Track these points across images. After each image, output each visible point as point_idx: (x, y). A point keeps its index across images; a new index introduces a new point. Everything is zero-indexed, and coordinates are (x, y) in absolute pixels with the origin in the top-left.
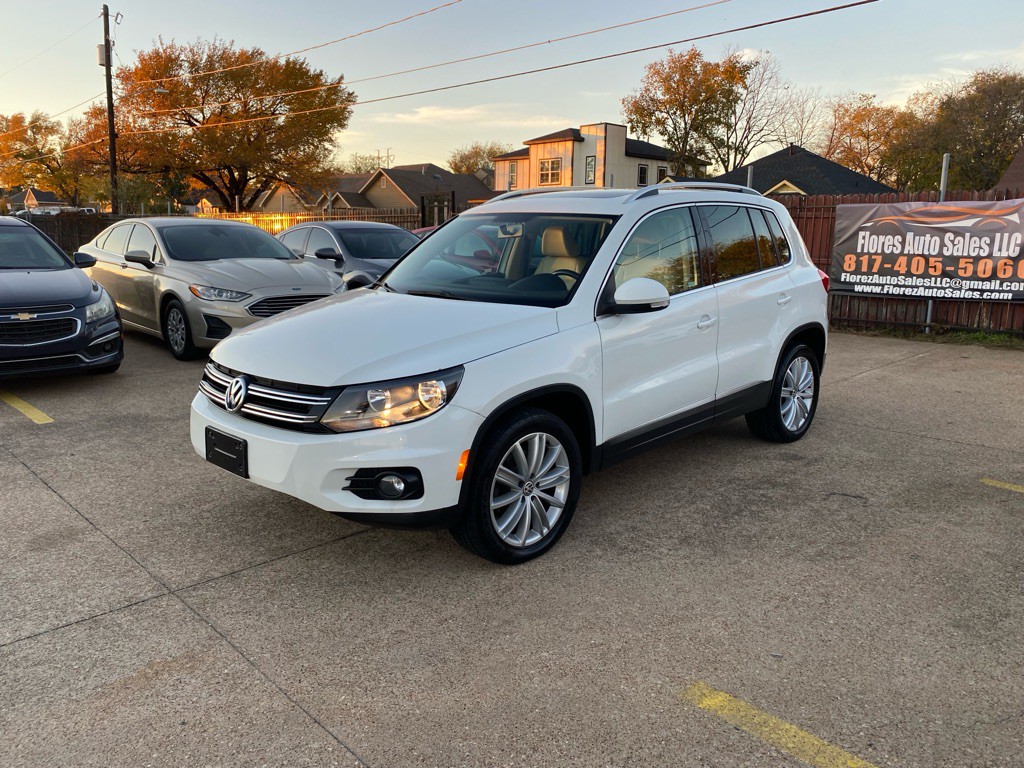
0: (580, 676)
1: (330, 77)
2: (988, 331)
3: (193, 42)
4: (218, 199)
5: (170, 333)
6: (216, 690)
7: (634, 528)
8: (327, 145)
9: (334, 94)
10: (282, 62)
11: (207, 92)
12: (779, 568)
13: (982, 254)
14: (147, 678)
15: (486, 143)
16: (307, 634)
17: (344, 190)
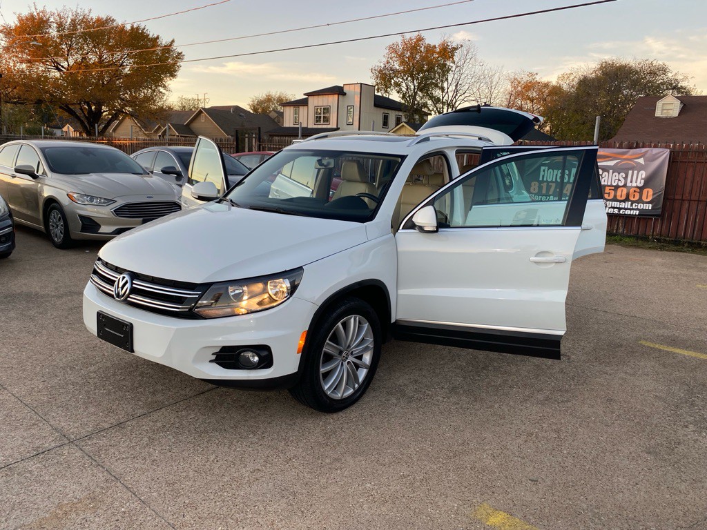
0: (397, 502)
1: (164, 40)
2: (623, 235)
3: (60, 9)
4: (78, 124)
5: (51, 228)
6: (116, 526)
7: (416, 381)
8: (162, 89)
9: (167, 53)
10: (128, 27)
11: (71, 46)
12: (521, 410)
13: (620, 184)
14: (59, 518)
15: (275, 92)
16: (185, 474)
17: (174, 122)
